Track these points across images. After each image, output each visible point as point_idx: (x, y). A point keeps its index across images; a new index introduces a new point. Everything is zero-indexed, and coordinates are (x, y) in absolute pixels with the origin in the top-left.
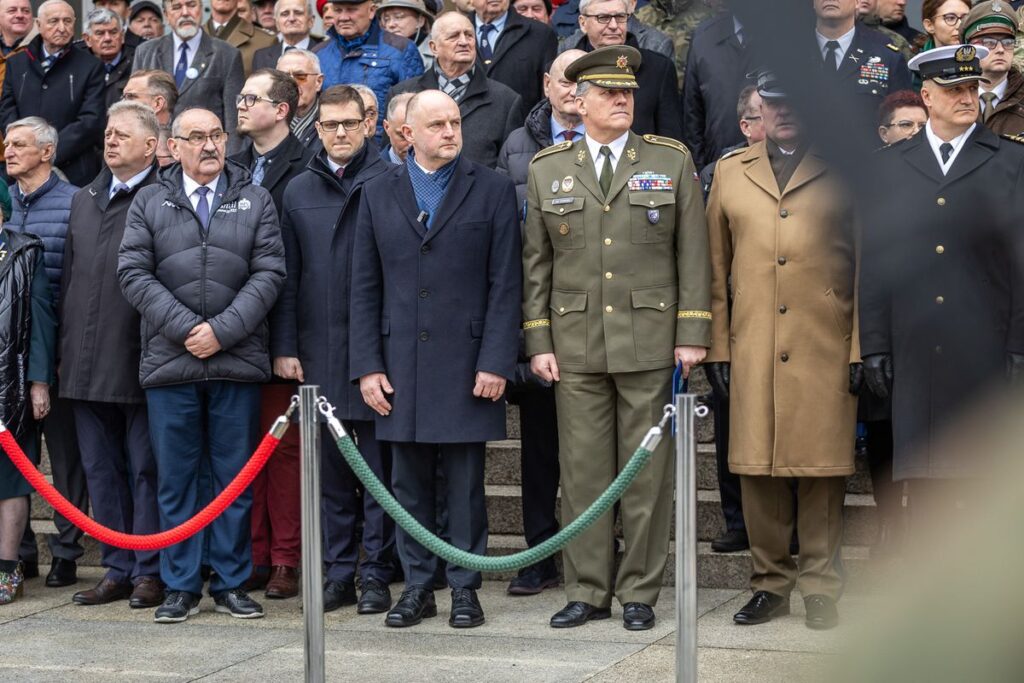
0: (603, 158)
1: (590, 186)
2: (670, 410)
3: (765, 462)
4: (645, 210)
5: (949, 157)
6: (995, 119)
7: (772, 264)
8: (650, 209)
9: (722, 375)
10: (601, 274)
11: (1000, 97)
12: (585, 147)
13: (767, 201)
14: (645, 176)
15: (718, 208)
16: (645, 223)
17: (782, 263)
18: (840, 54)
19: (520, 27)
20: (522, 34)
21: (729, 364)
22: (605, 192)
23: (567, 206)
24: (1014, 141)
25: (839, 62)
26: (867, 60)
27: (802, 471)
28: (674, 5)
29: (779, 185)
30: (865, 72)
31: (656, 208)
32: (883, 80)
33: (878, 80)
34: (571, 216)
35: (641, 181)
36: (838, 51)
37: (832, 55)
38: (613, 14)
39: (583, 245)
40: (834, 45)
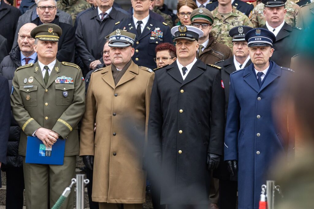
0: (45, 70)
1: (40, 81)
2: (74, 181)
3: (105, 197)
4: (62, 92)
5: (185, 73)
6: (203, 56)
7: (109, 115)
8: (64, 91)
9: (90, 161)
10: (44, 117)
11: (205, 47)
12: (38, 66)
13: (110, 89)
14: (62, 78)
15: (91, 92)
16: (62, 97)
17: (114, 115)
18: (143, 27)
19: (6, 9)
20: (7, 12)
21: (93, 157)
22: (46, 84)
23: (30, 89)
24: (212, 67)
25: (142, 30)
26: (154, 29)
27: (121, 201)
28: (69, 2)
29: (115, 83)
30: (153, 34)
31: (66, 91)
32: (161, 38)
33: (159, 37)
34: (31, 93)
35: (60, 80)
36: (142, 25)
37: (139, 26)
38: (47, 6)
39: (36, 105)
40: (140, 23)
